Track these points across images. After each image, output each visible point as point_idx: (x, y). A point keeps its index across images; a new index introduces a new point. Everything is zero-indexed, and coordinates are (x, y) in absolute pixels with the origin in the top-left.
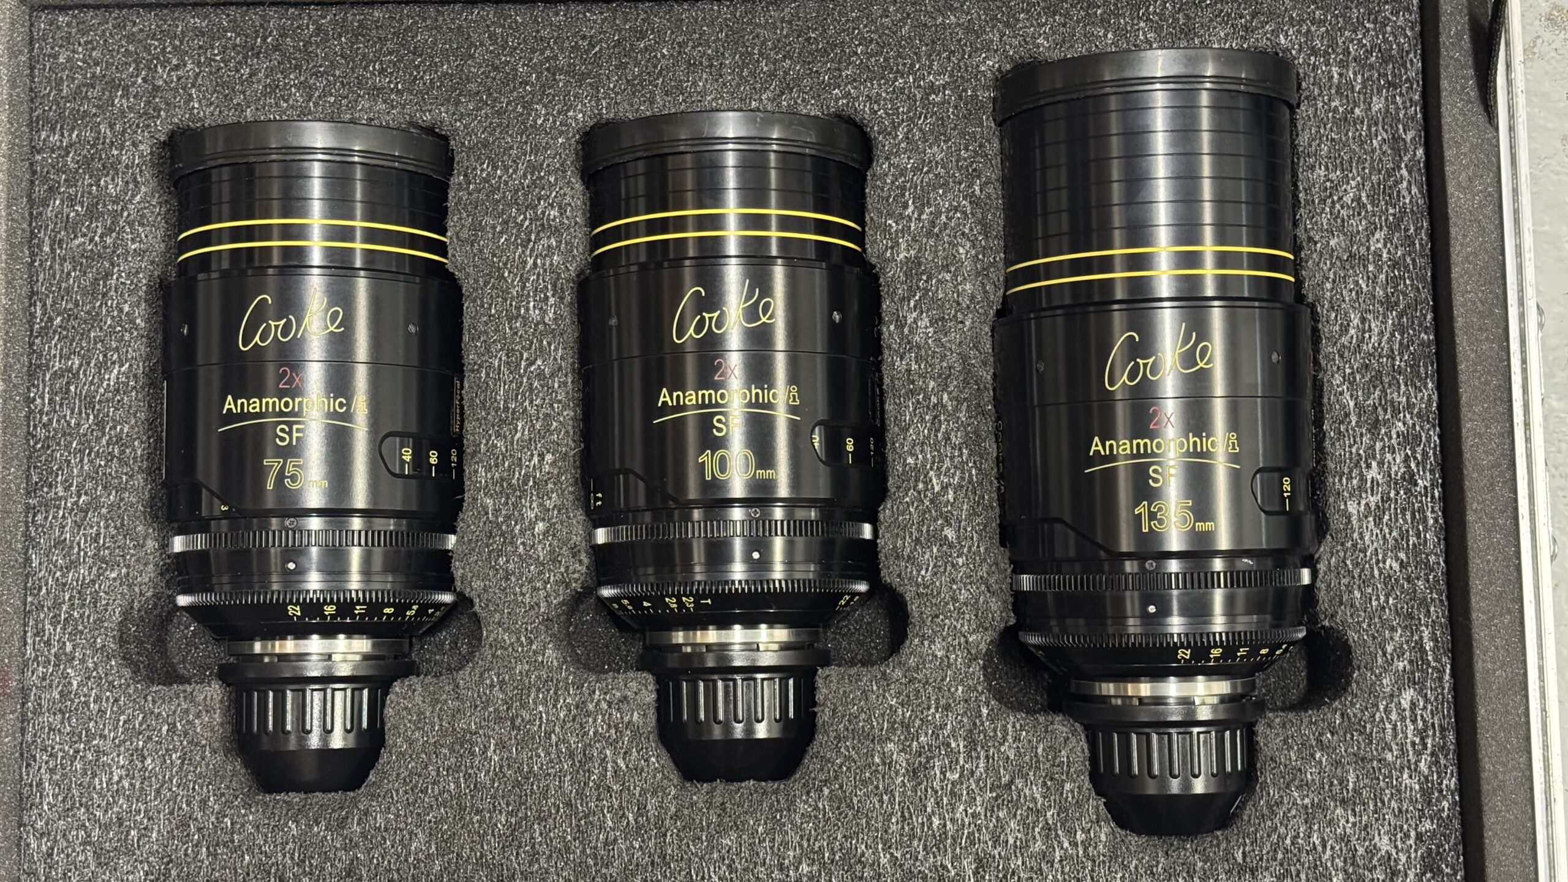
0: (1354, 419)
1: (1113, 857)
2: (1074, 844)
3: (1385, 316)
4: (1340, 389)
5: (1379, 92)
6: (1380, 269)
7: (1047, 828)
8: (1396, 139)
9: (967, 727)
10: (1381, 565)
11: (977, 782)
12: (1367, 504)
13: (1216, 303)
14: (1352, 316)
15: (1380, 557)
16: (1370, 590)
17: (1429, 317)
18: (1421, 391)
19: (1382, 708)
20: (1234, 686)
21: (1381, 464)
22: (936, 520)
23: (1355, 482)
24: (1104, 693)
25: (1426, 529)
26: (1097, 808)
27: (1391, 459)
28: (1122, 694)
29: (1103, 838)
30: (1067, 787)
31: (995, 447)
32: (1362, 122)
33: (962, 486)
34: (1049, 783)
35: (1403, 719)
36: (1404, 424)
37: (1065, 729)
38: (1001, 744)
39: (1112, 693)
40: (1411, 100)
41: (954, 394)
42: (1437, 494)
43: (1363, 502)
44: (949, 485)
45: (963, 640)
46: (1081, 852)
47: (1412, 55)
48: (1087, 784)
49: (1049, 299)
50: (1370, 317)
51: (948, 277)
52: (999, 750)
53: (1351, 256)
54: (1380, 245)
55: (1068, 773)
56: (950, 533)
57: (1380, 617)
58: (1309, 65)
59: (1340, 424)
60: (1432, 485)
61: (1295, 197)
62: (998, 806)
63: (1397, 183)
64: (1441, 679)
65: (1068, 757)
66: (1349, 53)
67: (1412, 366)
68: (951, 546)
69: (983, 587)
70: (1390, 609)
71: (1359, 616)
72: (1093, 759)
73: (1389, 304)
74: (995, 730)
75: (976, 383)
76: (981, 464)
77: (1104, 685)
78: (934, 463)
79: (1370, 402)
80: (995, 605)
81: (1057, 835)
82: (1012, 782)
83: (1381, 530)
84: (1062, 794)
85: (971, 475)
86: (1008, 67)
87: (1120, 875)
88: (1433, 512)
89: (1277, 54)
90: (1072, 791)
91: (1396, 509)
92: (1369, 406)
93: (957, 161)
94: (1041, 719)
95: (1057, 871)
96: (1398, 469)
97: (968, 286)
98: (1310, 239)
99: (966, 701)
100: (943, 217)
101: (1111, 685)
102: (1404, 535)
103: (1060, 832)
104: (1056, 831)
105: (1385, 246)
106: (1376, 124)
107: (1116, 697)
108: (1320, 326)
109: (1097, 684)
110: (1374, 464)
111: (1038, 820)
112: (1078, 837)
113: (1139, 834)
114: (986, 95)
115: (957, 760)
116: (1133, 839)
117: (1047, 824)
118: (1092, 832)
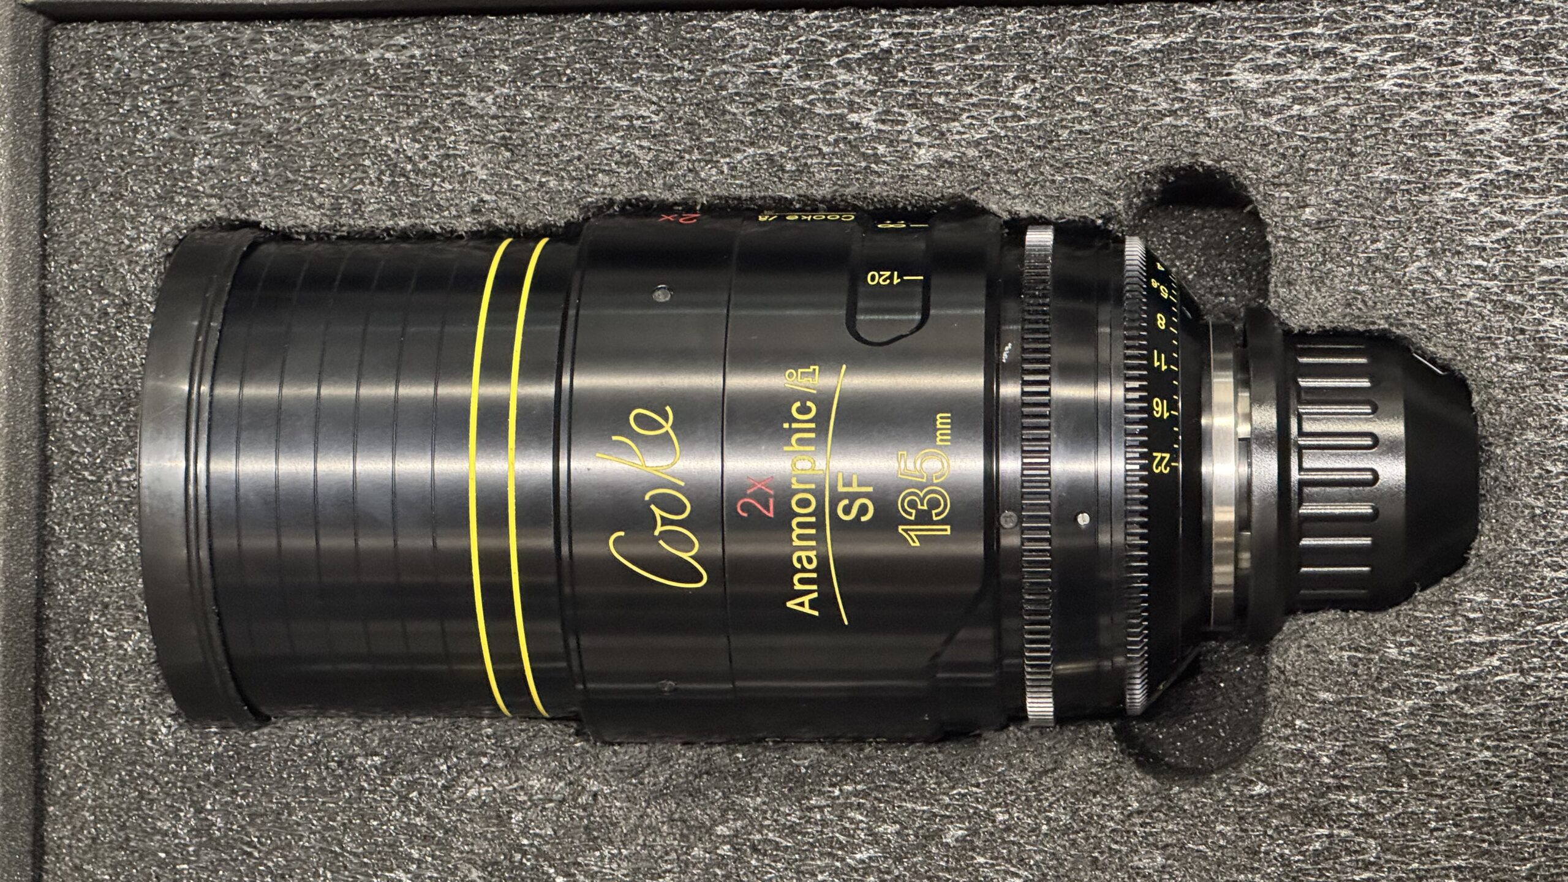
0: (775, 149)
1: (1516, 581)
2: (1492, 648)
3: (609, 91)
4: (725, 169)
5: (236, 91)
6: (530, 100)
7: (1462, 692)
8: (316, 66)
9: (1288, 819)
10: (1022, 114)
11: (1384, 809)
12: (919, 132)
13: (566, 381)
14: (603, 145)
15: (1008, 113)
16: (1065, 134)
17: (610, 22)
18: (733, 39)
19: (1263, 121)
20: (1223, 366)
21: (852, 107)
22: (929, 856)
23: (881, 149)
24: (1230, 580)
25: (963, 38)
26: (1430, 604)
27: (845, 90)
28: (1231, 552)
29: (1481, 597)
30: (1393, 652)
31: (808, 748)
32: (286, 120)
33: (875, 809)
34: (1385, 685)
35: (1283, 86)
36: (787, 66)
37: (1292, 652)
38: (1317, 763)
39: (1230, 568)
40: (253, 41)
41: (717, 814)
42: (905, 18)
43: (917, 139)
44: (870, 832)
45: (1137, 820)
46: (1506, 636)
47: (181, 39)
48: (1389, 617)
49: (554, 657)
50: (607, 119)
51: (517, 817)
52: (1328, 767)
53: (505, 143)
54: (489, 99)
55: (1369, 651)
56: (954, 833)
57: (1111, 118)
58: (188, 205)
59: (784, 171)
60: (890, 26)
61: (404, 236)
62: (1424, 774)
63: (387, 65)
64: (1216, 22)
65: (1342, 649)
66: (171, 139)
67: (692, 52)
68: (974, 832)
69: (1047, 781)
70: (1097, 102)
71: (1107, 153)
72: (1345, 605)
73: (586, 87)
74: (1292, 772)
75: (699, 776)
76: (836, 774)
77: (1217, 580)
78: (831, 855)
79: (748, 121)
80: (1078, 760)
81: (1477, 676)
82: (1384, 749)
83: (963, 110)
84: (1404, 663)
85: (856, 794)
86: (170, 701)
87: (1548, 573)
88: (935, 25)
89: (169, 255)
90: (1400, 645)
91: (928, 85)
92: (755, 123)
93: (324, 794)
94: (1273, 690)
95: (1539, 678)
96: (864, 80)
97: (535, 783)
98: (475, 211)
99: (1241, 818)
100: (418, 821)
101: (1217, 569)
102: (974, 73)
103: (1472, 670)
104: (1468, 678)
105: (490, 90)
106: (290, 98)
107: (1237, 562)
108: (619, 198)
109: (1215, 591)
110: (854, 117)
111: (1450, 707)
112: (1478, 639)
113: (1475, 533)
114: (217, 741)
115: (1345, 840)
116: (1485, 544)
117: (1457, 690)
118: (1472, 616)
